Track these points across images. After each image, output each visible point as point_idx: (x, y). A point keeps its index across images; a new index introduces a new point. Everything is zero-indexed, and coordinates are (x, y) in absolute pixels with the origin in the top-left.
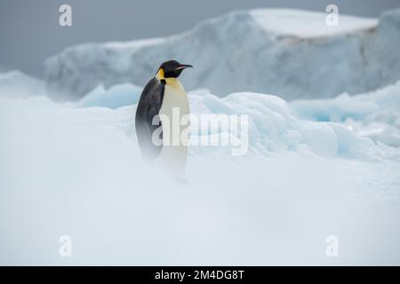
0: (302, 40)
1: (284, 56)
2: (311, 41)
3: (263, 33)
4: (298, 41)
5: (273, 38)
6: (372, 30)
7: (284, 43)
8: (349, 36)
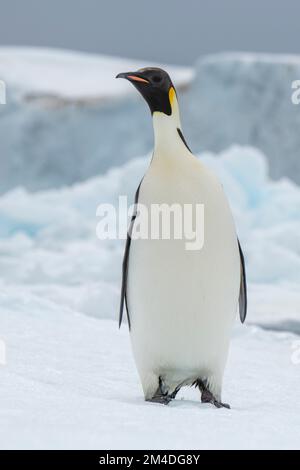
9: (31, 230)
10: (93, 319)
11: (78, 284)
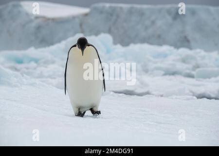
0: (48, 19)
1: (39, 28)
2: (53, 20)
3: (28, 14)
4: (47, 20)
5: (33, 18)
6: (86, 15)
7: (39, 21)
8: (74, 18)
9: (36, 61)
10: (59, 90)
11: (55, 78)
